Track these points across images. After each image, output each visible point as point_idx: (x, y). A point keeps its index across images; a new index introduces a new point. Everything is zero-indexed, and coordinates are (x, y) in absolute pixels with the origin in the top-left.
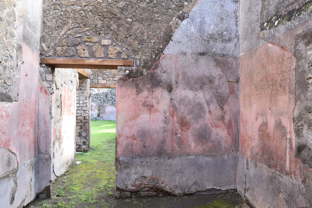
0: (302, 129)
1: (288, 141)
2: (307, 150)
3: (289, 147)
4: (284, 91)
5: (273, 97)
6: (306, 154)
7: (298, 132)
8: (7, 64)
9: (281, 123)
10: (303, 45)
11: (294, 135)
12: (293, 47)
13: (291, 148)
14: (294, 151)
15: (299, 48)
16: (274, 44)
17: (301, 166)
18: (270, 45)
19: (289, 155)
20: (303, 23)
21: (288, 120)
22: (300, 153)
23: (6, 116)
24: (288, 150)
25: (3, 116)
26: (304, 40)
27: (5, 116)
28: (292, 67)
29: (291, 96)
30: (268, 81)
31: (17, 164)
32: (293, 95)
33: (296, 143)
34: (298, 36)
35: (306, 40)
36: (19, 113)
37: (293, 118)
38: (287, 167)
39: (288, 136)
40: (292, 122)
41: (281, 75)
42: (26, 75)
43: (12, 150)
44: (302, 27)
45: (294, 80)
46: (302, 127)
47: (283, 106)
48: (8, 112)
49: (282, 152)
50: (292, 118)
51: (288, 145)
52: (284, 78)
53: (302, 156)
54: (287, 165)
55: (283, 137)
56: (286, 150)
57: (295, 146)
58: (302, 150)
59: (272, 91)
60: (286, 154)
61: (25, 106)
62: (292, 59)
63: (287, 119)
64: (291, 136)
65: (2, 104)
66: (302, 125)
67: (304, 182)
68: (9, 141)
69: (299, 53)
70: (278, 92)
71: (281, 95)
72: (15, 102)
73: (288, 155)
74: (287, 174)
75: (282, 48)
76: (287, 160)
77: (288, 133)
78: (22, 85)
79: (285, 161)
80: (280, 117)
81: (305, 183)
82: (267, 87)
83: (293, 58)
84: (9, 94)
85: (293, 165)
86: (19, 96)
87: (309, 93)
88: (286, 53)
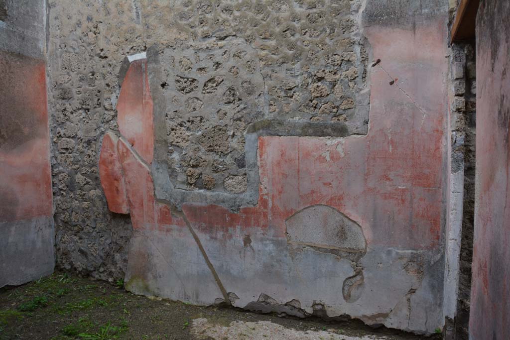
8: (337, 77)
23: (332, 158)
25: (324, 158)
27: (328, 158)
31: (364, 243)
36: (369, 154)
42: (392, 83)
43: (348, 216)
48: (337, 153)
61: (392, 142)
65: (322, 140)
68: (341, 198)
72: (355, 136)
78: (377, 104)
84: (347, 123)
86: (369, 125)
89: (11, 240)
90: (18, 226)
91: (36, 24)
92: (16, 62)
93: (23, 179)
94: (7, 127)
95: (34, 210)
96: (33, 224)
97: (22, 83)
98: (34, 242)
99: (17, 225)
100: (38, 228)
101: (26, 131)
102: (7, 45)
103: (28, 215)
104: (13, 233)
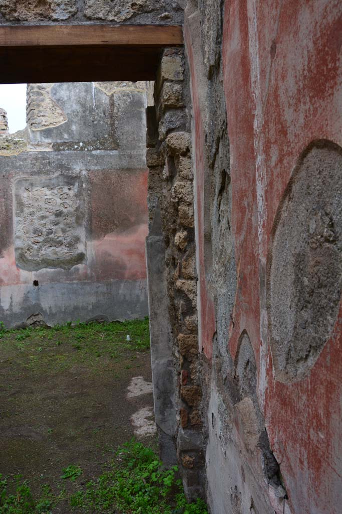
89: (120, 292)
90: (126, 284)
91: (140, 145)
92: (125, 174)
93: (130, 252)
94: (118, 218)
95: (138, 274)
96: (138, 284)
97: (130, 188)
98: (138, 296)
99: (125, 282)
100: (141, 287)
101: (133, 219)
102: (119, 164)
103: (134, 277)
104: (122, 287)
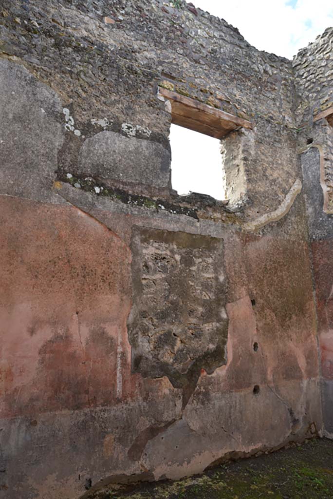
0: (137, 337)
1: (119, 356)
2: (145, 361)
3: (121, 364)
4: (110, 288)
5: (85, 295)
6: (145, 366)
7: (134, 342)
9: (103, 333)
10: (139, 240)
11: (130, 346)
12: (128, 236)
13: (124, 364)
14: (130, 367)
15: (136, 242)
16: (91, 216)
17: (142, 382)
18: (80, 213)
19: (120, 375)
20: (143, 217)
21: (119, 328)
22: (138, 367)
24: (119, 368)
26: (141, 236)
28: (127, 260)
29: (125, 297)
30: (72, 267)
32: (129, 296)
33: (133, 355)
34: (137, 228)
35: (143, 237)
37: (128, 325)
38: (118, 393)
39: (120, 349)
40: (126, 329)
41: (105, 266)
44: (143, 221)
45: (129, 277)
46: (137, 335)
47: (108, 309)
49: (106, 375)
50: (125, 325)
51: (119, 362)
52: (112, 271)
53: (141, 369)
54: (118, 389)
55: (108, 352)
56: (115, 369)
57: (131, 360)
58: (139, 363)
59: (83, 284)
60: (116, 374)
62: (126, 250)
63: (116, 326)
64: (124, 349)
66: (137, 333)
67: (145, 399)
69: (135, 247)
70: (99, 288)
71: (105, 294)
73: (118, 375)
74: (118, 401)
75: (110, 230)
76: (118, 382)
77: (118, 346)
79: (114, 386)
80: (102, 325)
81: (147, 399)
82: (69, 276)
83: (128, 250)
85: (129, 385)
87: (144, 296)
88: (115, 239)
